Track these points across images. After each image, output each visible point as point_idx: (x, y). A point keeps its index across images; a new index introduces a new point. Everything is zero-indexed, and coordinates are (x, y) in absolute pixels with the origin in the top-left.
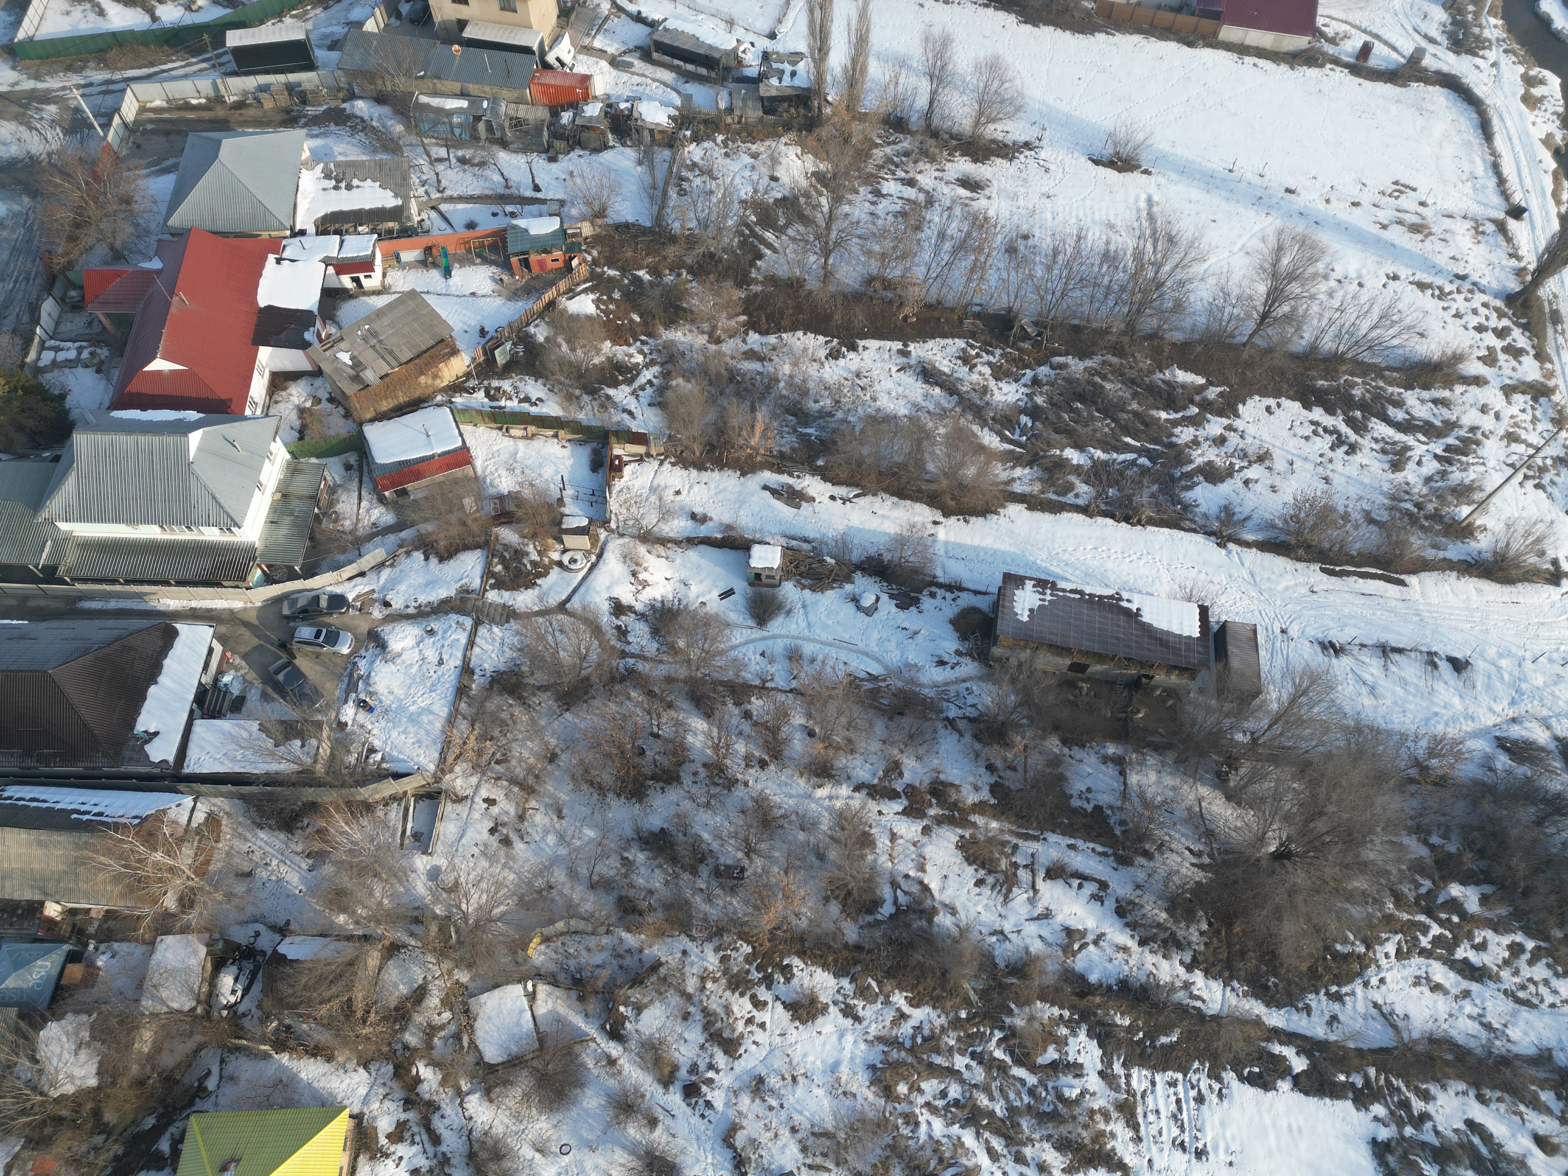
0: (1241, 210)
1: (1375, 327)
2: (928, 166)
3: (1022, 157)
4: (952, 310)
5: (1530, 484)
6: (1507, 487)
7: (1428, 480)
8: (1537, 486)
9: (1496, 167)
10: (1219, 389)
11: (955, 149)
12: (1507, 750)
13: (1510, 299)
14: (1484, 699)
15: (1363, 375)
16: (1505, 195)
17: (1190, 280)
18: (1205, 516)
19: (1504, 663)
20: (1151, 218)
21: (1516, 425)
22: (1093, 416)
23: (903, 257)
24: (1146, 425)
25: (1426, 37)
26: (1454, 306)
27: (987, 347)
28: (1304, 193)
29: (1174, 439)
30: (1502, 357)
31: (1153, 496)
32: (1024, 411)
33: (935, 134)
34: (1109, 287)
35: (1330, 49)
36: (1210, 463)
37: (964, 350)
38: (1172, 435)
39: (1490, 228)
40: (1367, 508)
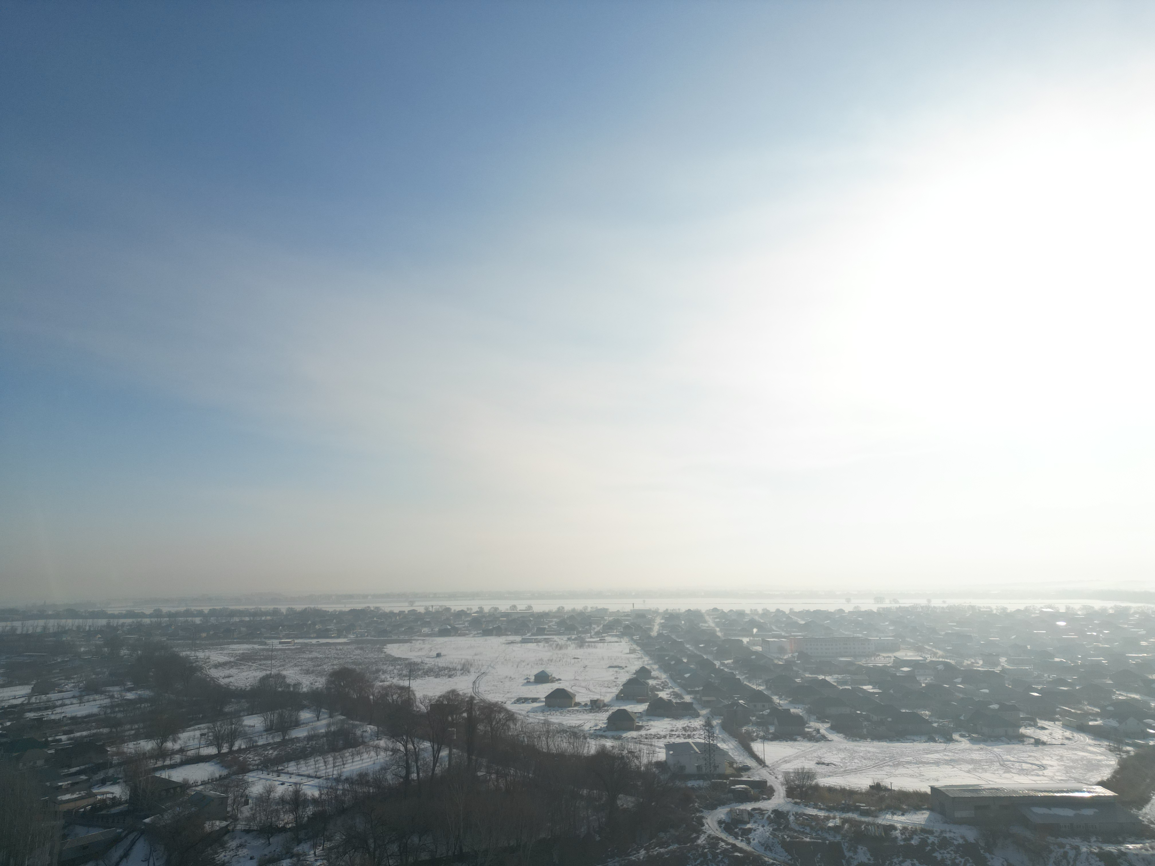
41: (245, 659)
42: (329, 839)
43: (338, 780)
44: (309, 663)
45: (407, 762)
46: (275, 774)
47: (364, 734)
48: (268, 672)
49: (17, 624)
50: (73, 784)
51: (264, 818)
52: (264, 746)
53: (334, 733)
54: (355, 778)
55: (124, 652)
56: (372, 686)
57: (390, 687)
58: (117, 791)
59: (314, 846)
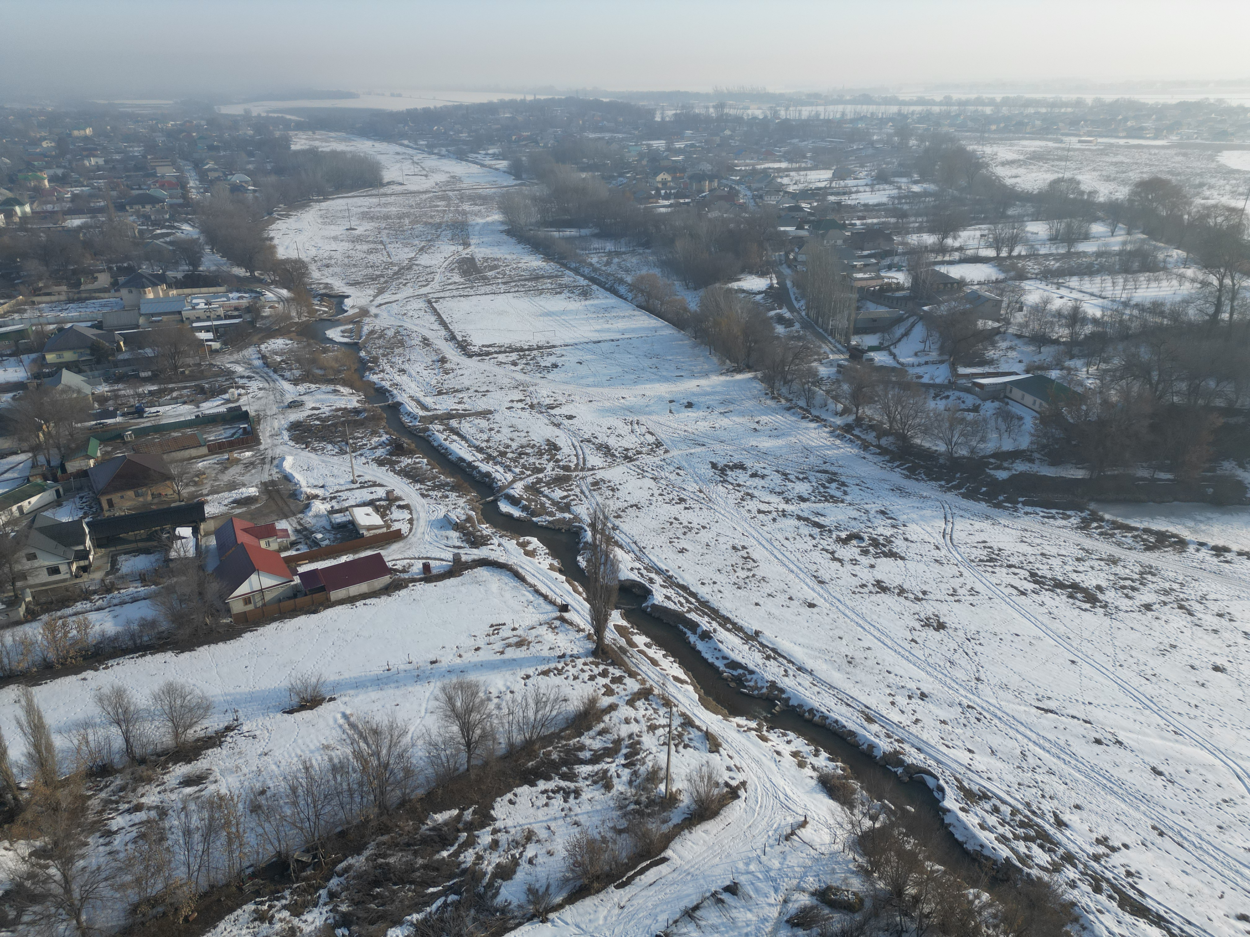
0: (410, 689)
1: (537, 712)
2: (147, 787)
3: (228, 739)
4: (228, 885)
5: (680, 748)
6: (673, 759)
7: (630, 783)
8: (686, 746)
9: (537, 592)
10: (471, 810)
11: (167, 762)
12: (797, 925)
13: (594, 653)
14: (761, 900)
15: (551, 743)
16: (552, 603)
17: (405, 751)
18: (520, 907)
19: (752, 867)
20: (353, 726)
21: (649, 719)
22: (394, 891)
23: (159, 869)
24: (437, 869)
25: (454, 547)
26: (570, 674)
27: (275, 896)
28: (443, 659)
29: (463, 866)
30: (614, 686)
31: (475, 920)
32: (337, 925)
33: (142, 761)
34: (350, 790)
35: (406, 576)
36: (498, 865)
37: (255, 911)
38: (460, 864)
39: (557, 623)
40: (611, 825)
41: (1036, 158)
42: (1106, 361)
43: (1126, 304)
44: (1112, 168)
45: (1219, 299)
46: (1054, 286)
47: (1169, 259)
48: (1061, 175)
49: (821, 109)
50: (865, 265)
51: (1037, 327)
52: (1046, 256)
53: (1130, 252)
54: (1148, 305)
55: (913, 142)
56: (1190, 204)
57: (1215, 206)
58: (900, 277)
59: (1088, 365)
